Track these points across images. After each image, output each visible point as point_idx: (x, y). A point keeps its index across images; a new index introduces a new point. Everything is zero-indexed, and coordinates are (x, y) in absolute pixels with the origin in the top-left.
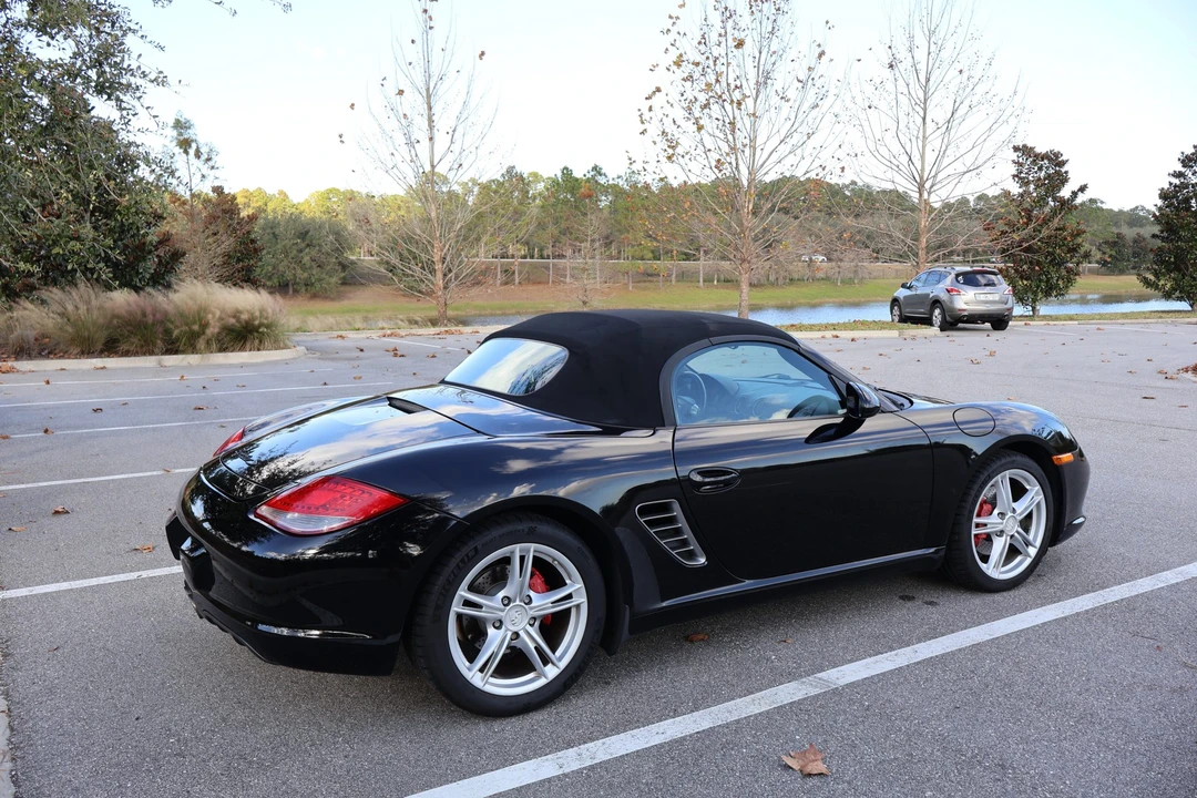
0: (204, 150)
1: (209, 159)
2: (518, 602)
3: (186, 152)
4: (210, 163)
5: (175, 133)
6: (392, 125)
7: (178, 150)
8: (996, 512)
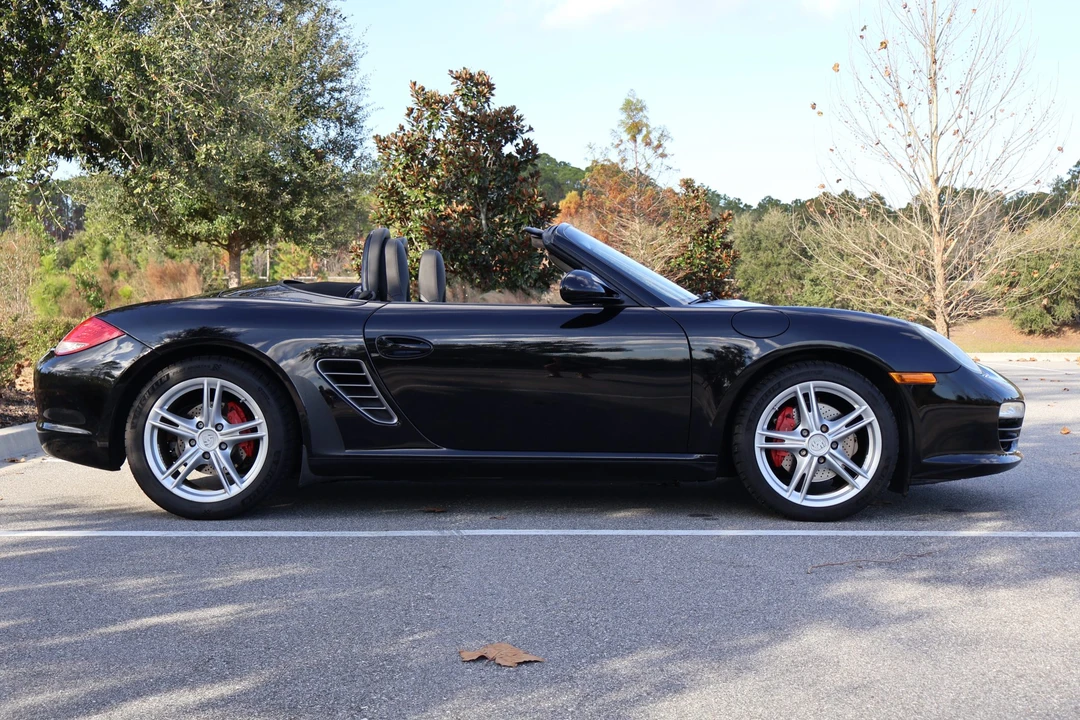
0: (654, 137)
1: (659, 146)
2: (209, 427)
3: (634, 139)
4: (660, 151)
5: (623, 116)
6: (880, 88)
7: (626, 137)
8: (800, 428)
